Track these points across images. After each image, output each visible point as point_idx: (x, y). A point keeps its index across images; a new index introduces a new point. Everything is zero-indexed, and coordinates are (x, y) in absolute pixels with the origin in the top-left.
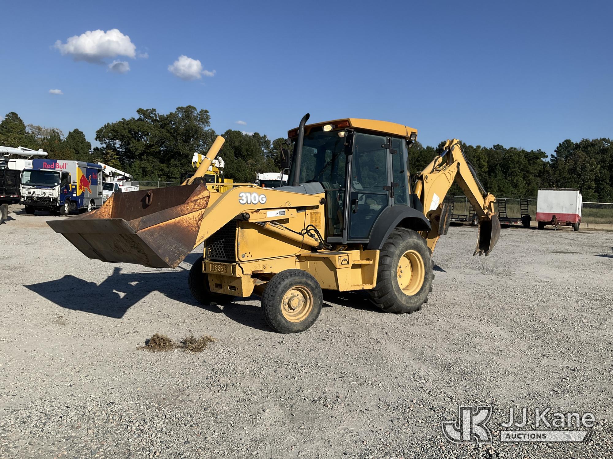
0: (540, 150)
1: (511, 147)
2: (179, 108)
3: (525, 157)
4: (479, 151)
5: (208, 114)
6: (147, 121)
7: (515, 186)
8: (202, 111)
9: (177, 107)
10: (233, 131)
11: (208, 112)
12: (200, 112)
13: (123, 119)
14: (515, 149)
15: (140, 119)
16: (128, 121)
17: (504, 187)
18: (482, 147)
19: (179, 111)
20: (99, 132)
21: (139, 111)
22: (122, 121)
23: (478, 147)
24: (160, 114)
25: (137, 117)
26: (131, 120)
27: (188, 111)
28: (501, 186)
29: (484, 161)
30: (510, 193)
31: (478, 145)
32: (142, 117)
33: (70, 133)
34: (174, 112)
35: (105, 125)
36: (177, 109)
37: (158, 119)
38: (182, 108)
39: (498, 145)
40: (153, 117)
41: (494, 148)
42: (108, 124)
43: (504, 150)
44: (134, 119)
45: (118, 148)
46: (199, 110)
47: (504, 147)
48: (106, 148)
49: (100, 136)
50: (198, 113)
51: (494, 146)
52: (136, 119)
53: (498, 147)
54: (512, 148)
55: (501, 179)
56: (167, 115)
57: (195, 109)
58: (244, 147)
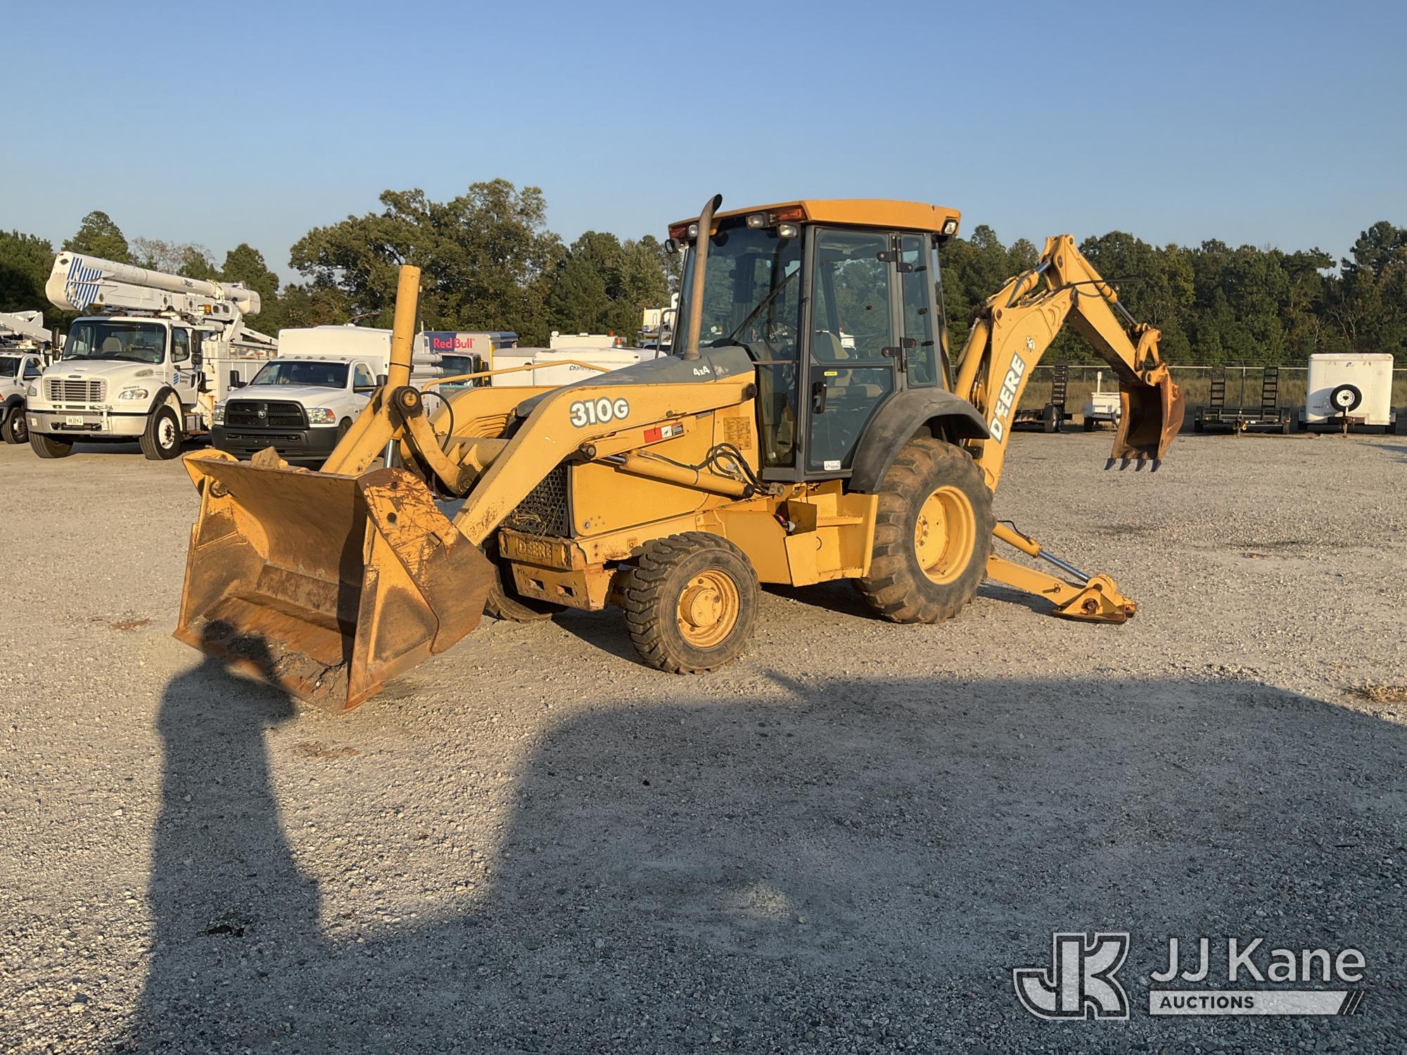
0: (1317, 249)
1: (1243, 244)
2: (475, 186)
3: (1282, 266)
4: (1173, 257)
5: (540, 196)
6: (404, 220)
7: (1262, 336)
8: (526, 192)
9: (471, 184)
10: (597, 233)
11: (540, 192)
12: (523, 194)
13: (350, 217)
14: (1253, 248)
15: (388, 215)
16: (362, 222)
17: (1234, 339)
18: (1180, 246)
19: (475, 193)
20: (297, 249)
21: (386, 197)
22: (347, 223)
23: (1171, 247)
24: (432, 202)
25: (380, 209)
26: (367, 218)
27: (496, 191)
28: (1228, 337)
29: (1186, 280)
30: (1251, 352)
31: (1171, 242)
32: (394, 211)
33: (229, 253)
34: (464, 196)
35: (310, 233)
36: (471, 189)
37: (429, 213)
38: (482, 186)
39: (1213, 241)
40: (416, 210)
41: (1204, 248)
42: (316, 229)
43: (1228, 252)
44: (374, 216)
45: (339, 284)
46: (519, 189)
47: (1228, 246)
48: (313, 286)
49: (299, 259)
50: (517, 196)
51: (1205, 245)
52: (379, 215)
53: (1212, 245)
54: (1245, 246)
55: (1226, 322)
56: (449, 204)
57: (510, 186)
58: (626, 271)
